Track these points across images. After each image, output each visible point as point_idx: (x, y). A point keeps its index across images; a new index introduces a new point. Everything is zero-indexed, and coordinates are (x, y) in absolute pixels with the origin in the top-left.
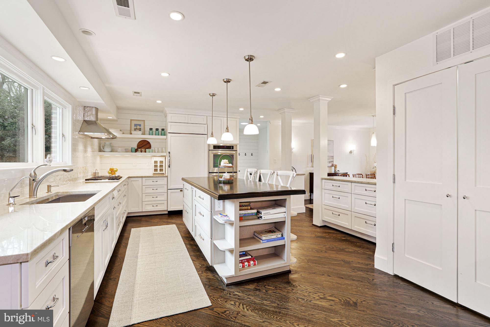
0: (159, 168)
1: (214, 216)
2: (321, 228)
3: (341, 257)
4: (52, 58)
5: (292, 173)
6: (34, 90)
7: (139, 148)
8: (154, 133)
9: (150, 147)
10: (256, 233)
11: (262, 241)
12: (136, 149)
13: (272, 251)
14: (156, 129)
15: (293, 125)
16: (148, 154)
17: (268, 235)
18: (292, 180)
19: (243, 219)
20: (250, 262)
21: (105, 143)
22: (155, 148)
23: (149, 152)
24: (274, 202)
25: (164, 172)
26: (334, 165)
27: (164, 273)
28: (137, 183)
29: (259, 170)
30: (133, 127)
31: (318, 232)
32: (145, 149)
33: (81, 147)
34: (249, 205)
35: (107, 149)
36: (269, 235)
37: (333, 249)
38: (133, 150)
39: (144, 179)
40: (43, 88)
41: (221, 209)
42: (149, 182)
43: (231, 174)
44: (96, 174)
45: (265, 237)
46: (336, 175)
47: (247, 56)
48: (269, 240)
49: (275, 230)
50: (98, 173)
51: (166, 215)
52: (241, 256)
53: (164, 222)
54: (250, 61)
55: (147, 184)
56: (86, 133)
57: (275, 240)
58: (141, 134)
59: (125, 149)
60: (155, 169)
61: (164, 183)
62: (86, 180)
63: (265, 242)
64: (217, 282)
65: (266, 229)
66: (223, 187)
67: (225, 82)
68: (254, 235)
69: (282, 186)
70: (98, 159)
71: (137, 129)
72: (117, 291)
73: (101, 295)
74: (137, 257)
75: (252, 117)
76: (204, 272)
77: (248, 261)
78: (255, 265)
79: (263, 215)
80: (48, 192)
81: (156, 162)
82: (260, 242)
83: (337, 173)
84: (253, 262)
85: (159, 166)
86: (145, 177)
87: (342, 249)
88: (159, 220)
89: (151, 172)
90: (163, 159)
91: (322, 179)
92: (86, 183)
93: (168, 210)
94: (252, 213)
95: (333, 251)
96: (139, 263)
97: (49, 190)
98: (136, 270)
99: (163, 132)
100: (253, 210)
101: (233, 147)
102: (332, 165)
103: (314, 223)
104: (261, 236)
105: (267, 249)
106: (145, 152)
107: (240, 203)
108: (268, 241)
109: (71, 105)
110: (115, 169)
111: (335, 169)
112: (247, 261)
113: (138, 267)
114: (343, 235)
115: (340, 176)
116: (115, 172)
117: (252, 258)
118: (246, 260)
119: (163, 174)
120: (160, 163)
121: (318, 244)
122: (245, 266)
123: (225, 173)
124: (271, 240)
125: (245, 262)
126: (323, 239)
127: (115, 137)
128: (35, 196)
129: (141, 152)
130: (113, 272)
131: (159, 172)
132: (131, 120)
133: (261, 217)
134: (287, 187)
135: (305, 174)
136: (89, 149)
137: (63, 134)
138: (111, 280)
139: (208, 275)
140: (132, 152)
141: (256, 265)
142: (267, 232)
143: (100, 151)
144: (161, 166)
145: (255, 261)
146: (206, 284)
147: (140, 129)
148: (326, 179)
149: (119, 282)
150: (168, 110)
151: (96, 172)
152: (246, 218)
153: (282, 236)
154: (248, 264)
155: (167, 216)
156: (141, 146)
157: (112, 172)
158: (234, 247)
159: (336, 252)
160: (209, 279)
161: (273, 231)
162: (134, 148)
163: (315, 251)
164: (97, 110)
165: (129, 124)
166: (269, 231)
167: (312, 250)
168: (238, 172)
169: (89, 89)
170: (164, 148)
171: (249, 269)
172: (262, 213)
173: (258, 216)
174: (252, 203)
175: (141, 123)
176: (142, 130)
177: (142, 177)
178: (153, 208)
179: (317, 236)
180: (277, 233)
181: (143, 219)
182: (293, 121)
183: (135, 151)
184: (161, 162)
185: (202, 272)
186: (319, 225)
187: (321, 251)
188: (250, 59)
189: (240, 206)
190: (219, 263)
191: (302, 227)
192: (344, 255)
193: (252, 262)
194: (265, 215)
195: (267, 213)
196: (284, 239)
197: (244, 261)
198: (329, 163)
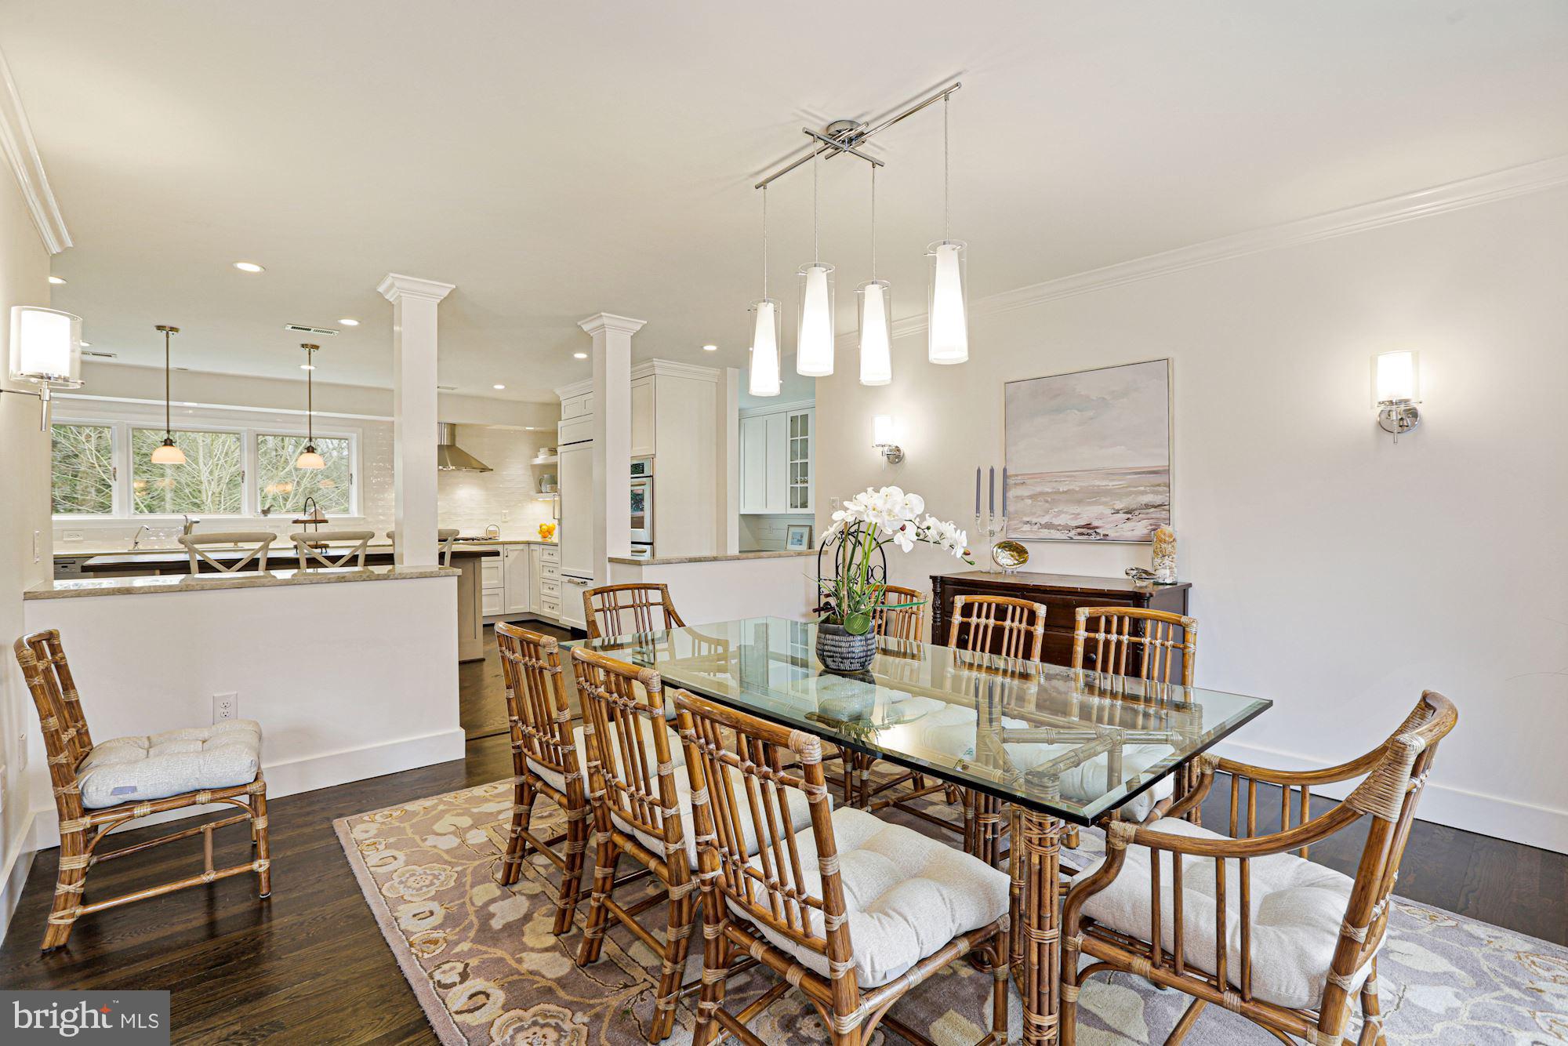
39: (541, 548)
42: (545, 555)
61: (558, 559)
178: (549, 611)
198: (1130, 516)
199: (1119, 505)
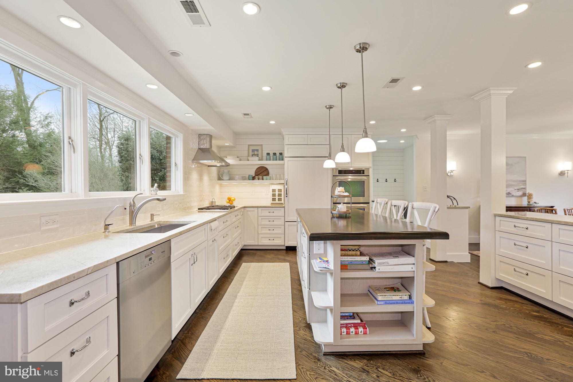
0: (277, 198)
1: (312, 260)
2: (494, 290)
3: (525, 347)
4: (147, 86)
5: (433, 206)
6: (141, 121)
7: (257, 176)
8: (272, 158)
9: (268, 174)
10: (371, 288)
11: (376, 302)
12: (253, 176)
13: (398, 317)
14: (273, 154)
15: (448, 138)
16: (265, 182)
17: (387, 294)
18: (433, 216)
19: (348, 268)
20: (358, 329)
21: (224, 171)
22: (272, 175)
23: (267, 180)
24: (401, 248)
25: (283, 202)
26: (527, 195)
27: (256, 322)
28: (253, 214)
29: (390, 201)
30: (251, 153)
31: (487, 296)
32: (262, 177)
33: (195, 176)
34: (358, 249)
35: (225, 177)
36: (389, 294)
37: (512, 329)
38: (250, 177)
39: (260, 209)
40: (149, 119)
41: (322, 251)
42: (265, 213)
43: (349, 205)
44: (213, 203)
45: (381, 297)
46: (530, 209)
47: (357, 45)
48: (388, 302)
49: (401, 288)
50: (215, 202)
51: (283, 251)
52: (343, 317)
53: (279, 259)
54: (363, 52)
55: (263, 214)
56: (201, 161)
57: (397, 303)
58: (258, 160)
59: (242, 177)
60: (272, 198)
61: (281, 214)
62: (199, 209)
63: (381, 303)
64: (314, 347)
65: (388, 284)
66: (337, 222)
67: (339, 88)
68: (369, 291)
69: (418, 226)
70: (217, 188)
71: (254, 154)
72: (202, 334)
73: (187, 335)
74: (236, 297)
75: (366, 128)
76: (301, 329)
77: (356, 326)
78: (365, 333)
79: (378, 266)
80: (151, 221)
81: (274, 191)
82: (374, 302)
83: (532, 206)
84: (364, 329)
85: (277, 195)
86: (261, 207)
87: (530, 333)
88: (274, 256)
89: (268, 202)
90: (281, 187)
91: (495, 215)
92: (199, 212)
93: (286, 246)
94: (362, 261)
95: (511, 332)
96: (235, 304)
97: (152, 219)
98: (229, 312)
99: (281, 156)
100: (363, 257)
101: (363, 171)
102: (524, 194)
103: (481, 281)
104: (377, 294)
105: (389, 315)
106: (263, 179)
107: (341, 245)
108: (386, 303)
109: (182, 133)
110: (233, 198)
111: (530, 201)
112: (354, 327)
113: (234, 308)
114: (536, 308)
115: (538, 211)
116: (232, 201)
117: (362, 323)
118: (353, 325)
119: (282, 204)
120: (278, 192)
121: (483, 316)
122: (351, 333)
123: (340, 203)
124: (391, 302)
125: (351, 327)
126: (494, 308)
127: (228, 164)
128: (134, 225)
129: (259, 180)
130: (208, 310)
131: (277, 201)
132: (249, 145)
133: (375, 268)
134: (426, 227)
135: (469, 207)
136: (206, 178)
137: (175, 163)
138: (203, 319)
139: (305, 333)
140: (249, 180)
141: (367, 334)
142: (388, 289)
143: (220, 179)
144: (280, 195)
145: (366, 328)
146: (298, 347)
147: (258, 154)
148: (501, 216)
149: (209, 322)
150: (284, 132)
151: (213, 200)
152: (353, 268)
153: (410, 297)
154: (355, 331)
155: (285, 251)
156: (259, 173)
157: (229, 201)
158: (333, 305)
159: (516, 336)
160: (305, 340)
161: (398, 289)
162: (251, 175)
163: (475, 327)
164: (211, 137)
165: (247, 149)
166: (391, 288)
167: (469, 324)
168: (371, 203)
169: (193, 115)
170: (282, 175)
171: (356, 338)
172: (376, 263)
173: (370, 265)
174: (362, 247)
175: (259, 148)
176: (260, 155)
177: (258, 207)
178: (269, 241)
179: (483, 302)
180: (402, 293)
181: (259, 253)
182: (448, 133)
183: (252, 179)
184: (280, 190)
185: (299, 328)
186: (490, 285)
187: (486, 329)
188: (363, 48)
189: (342, 250)
190: (318, 322)
191: (460, 284)
192: (532, 344)
193: (361, 329)
194: (380, 266)
195: (383, 263)
196: (412, 303)
197: (349, 325)
198: (518, 191)
199: (516, 188)
